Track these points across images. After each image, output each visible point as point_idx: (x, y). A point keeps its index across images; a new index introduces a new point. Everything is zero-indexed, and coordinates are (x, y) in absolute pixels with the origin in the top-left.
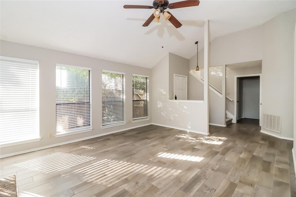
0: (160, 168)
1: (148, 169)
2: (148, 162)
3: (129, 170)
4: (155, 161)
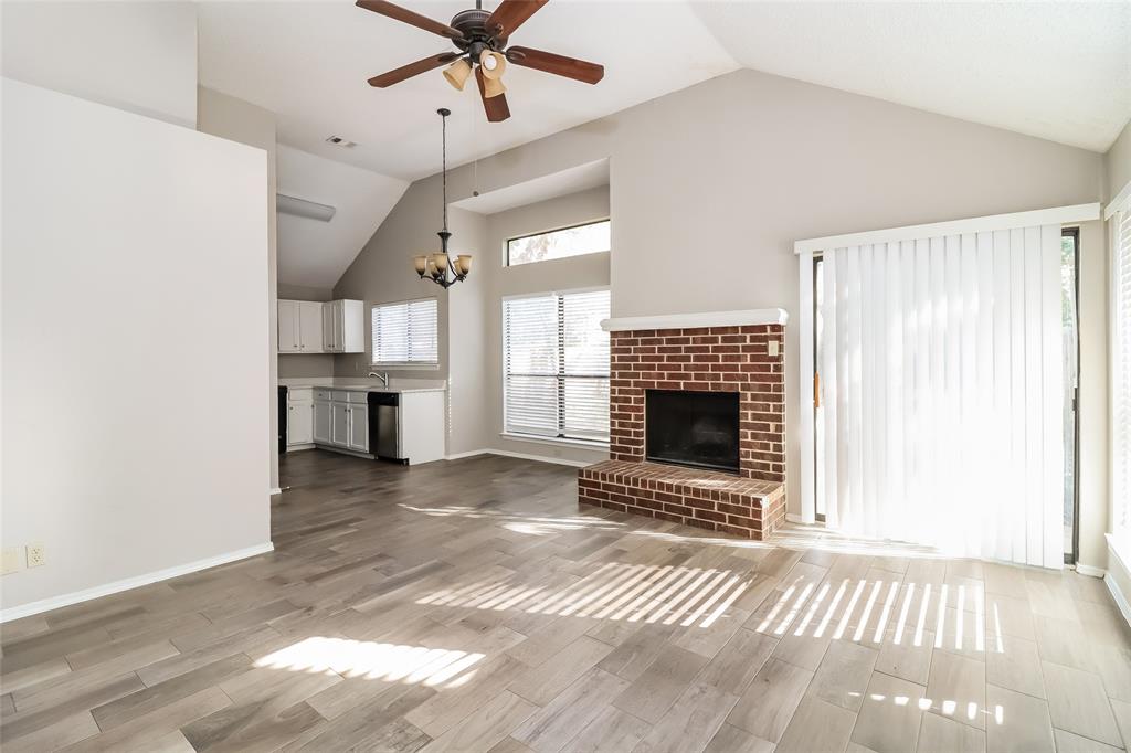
0: (485, 606)
1: (527, 602)
2: (530, 624)
3: (587, 595)
4: (501, 631)
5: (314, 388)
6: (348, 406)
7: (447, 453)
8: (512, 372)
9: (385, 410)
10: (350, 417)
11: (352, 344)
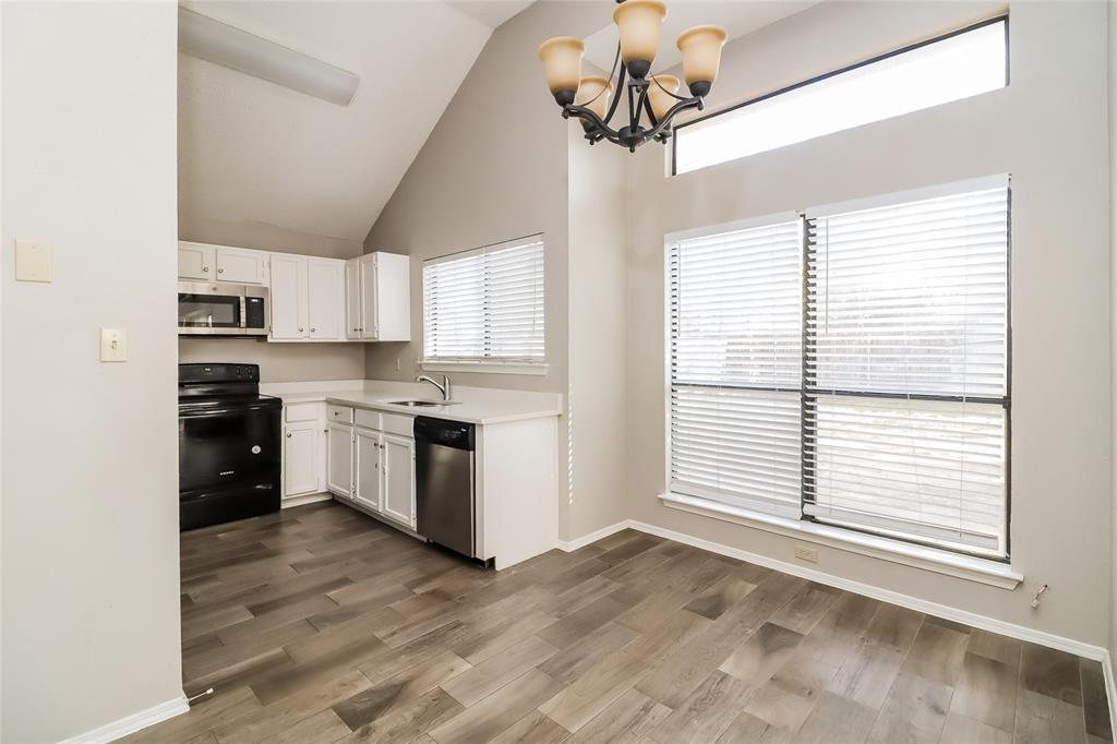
5: (329, 402)
6: (381, 438)
7: (564, 536)
8: (681, 378)
9: (444, 453)
10: (385, 459)
11: (390, 327)
